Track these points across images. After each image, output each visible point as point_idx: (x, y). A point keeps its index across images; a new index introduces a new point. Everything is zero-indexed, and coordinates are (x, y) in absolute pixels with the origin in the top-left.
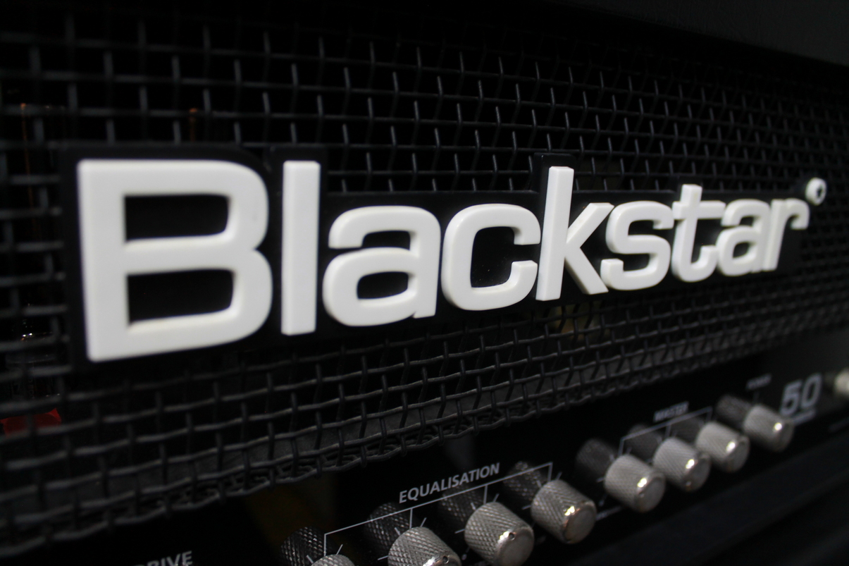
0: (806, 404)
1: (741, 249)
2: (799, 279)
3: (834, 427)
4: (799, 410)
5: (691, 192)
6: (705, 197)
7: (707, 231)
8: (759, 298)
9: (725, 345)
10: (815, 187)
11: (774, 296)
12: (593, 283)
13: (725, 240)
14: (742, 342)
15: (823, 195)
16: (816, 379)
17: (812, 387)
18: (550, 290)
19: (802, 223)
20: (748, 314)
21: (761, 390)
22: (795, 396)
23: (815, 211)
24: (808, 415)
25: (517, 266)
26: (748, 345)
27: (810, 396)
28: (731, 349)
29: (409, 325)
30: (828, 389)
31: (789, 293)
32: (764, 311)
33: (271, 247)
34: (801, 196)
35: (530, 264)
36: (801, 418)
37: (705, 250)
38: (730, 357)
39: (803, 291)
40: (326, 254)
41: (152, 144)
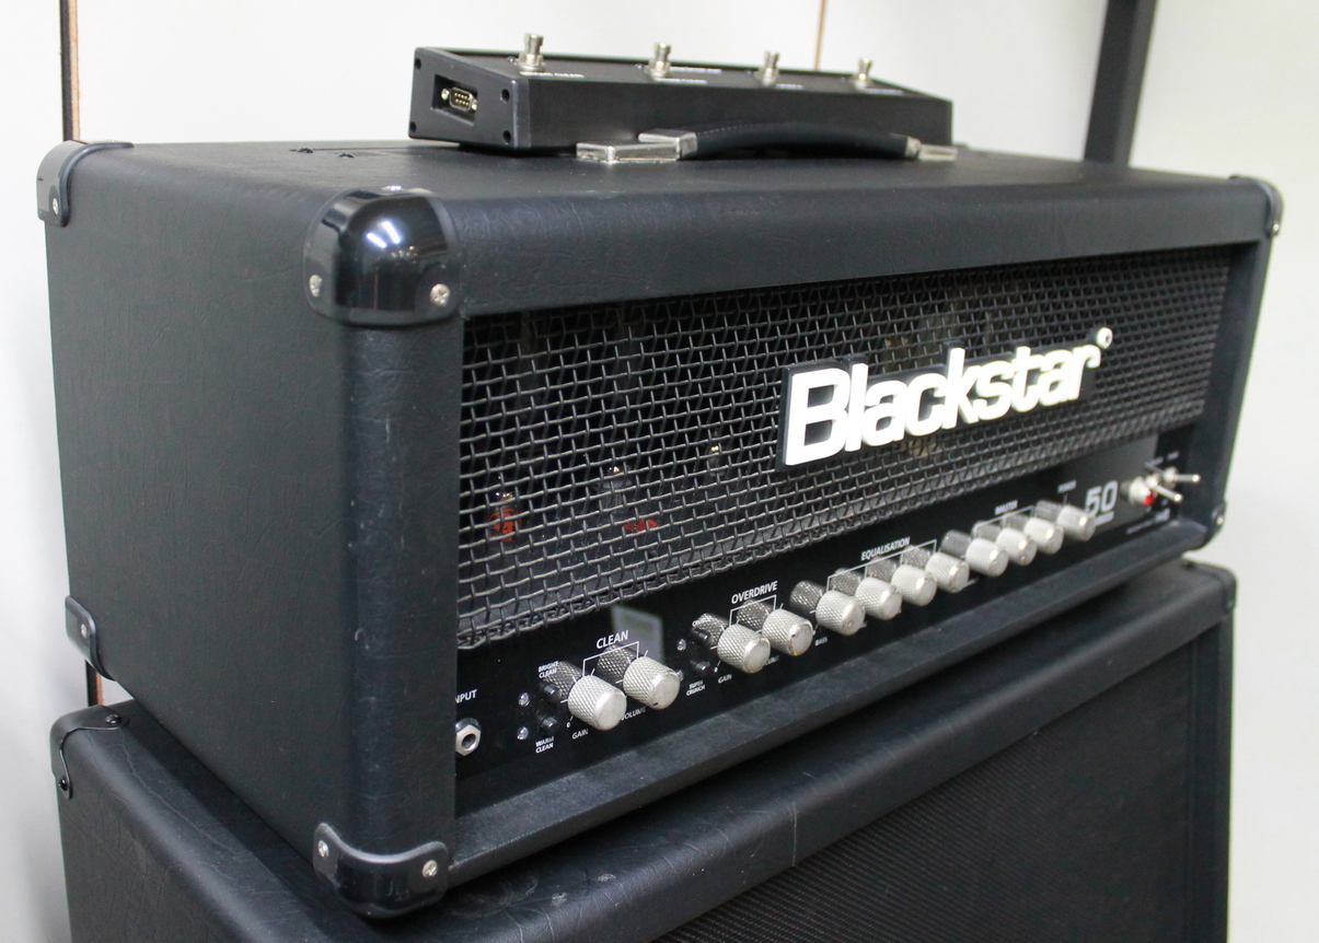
0: (1105, 508)
1: (1054, 385)
2: (1095, 403)
3: (1130, 531)
4: (1100, 513)
5: (1023, 352)
7: (1032, 375)
8: (1066, 420)
9: (1043, 456)
10: (1104, 336)
11: (1077, 417)
13: (1043, 381)
14: (1055, 453)
15: (1110, 340)
16: (1113, 485)
17: (1110, 492)
19: (1095, 362)
20: (1058, 432)
21: (1069, 493)
22: (1096, 500)
23: (1105, 353)
24: (1108, 518)
26: (1059, 456)
27: (1108, 501)
28: (1047, 459)
30: (1123, 497)
31: (1088, 414)
32: (1070, 429)
34: (1093, 342)
36: (1102, 520)
37: (1031, 388)
38: (1047, 464)
39: (1098, 412)
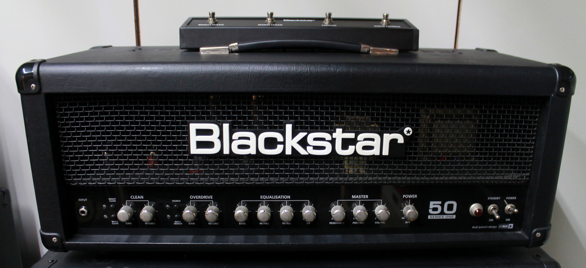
1: (367, 148)
4: (443, 214)
5: (340, 131)
6: (343, 132)
7: (349, 142)
12: (302, 151)
13: (360, 145)
15: (411, 133)
16: (452, 203)
18: (289, 152)
19: (400, 141)
21: (412, 199)
22: (439, 207)
24: (450, 217)
25: (278, 146)
29: (250, 155)
33: (221, 137)
34: (402, 133)
35: (282, 146)
37: (349, 147)
40: (231, 140)
41: (202, 121)
